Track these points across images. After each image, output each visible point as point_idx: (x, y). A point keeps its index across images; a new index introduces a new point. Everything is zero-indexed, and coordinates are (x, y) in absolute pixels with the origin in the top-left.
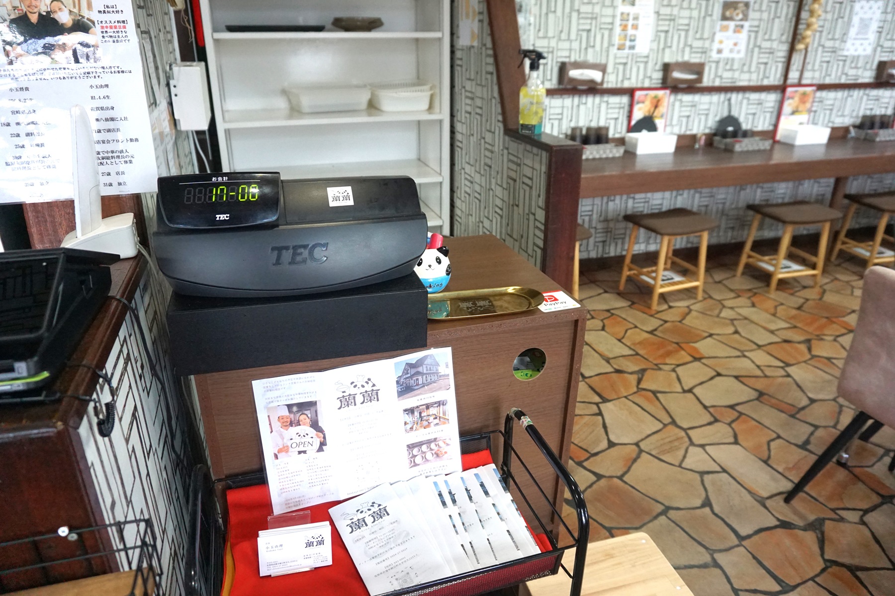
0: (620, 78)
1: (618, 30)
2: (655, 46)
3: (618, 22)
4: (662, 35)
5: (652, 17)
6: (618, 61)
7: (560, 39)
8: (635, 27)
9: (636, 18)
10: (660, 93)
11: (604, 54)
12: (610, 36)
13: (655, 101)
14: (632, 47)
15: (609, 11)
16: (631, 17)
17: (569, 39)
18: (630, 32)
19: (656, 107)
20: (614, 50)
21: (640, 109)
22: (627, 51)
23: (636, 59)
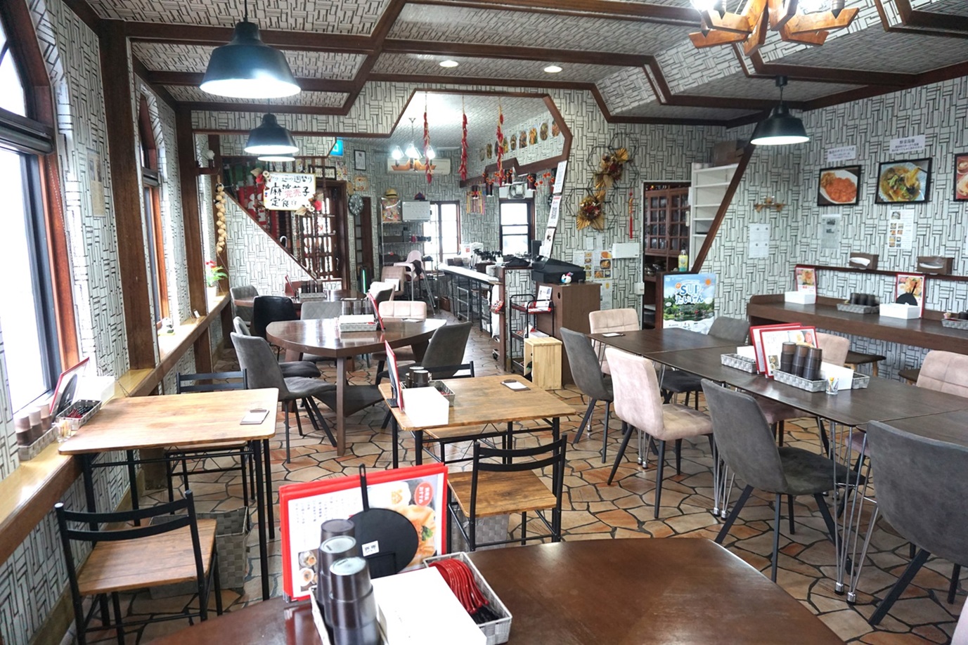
0: (892, 265)
1: (889, 234)
2: (916, 245)
3: (889, 229)
4: (921, 238)
5: (913, 226)
6: (890, 254)
7: (855, 240)
8: (900, 232)
9: (901, 227)
10: (917, 278)
11: (881, 249)
12: (885, 238)
13: (914, 283)
14: (899, 245)
15: (884, 223)
16: (897, 226)
17: (860, 239)
18: (897, 235)
19: (915, 287)
20: (887, 247)
21: (902, 287)
22: (895, 247)
23: (903, 253)
